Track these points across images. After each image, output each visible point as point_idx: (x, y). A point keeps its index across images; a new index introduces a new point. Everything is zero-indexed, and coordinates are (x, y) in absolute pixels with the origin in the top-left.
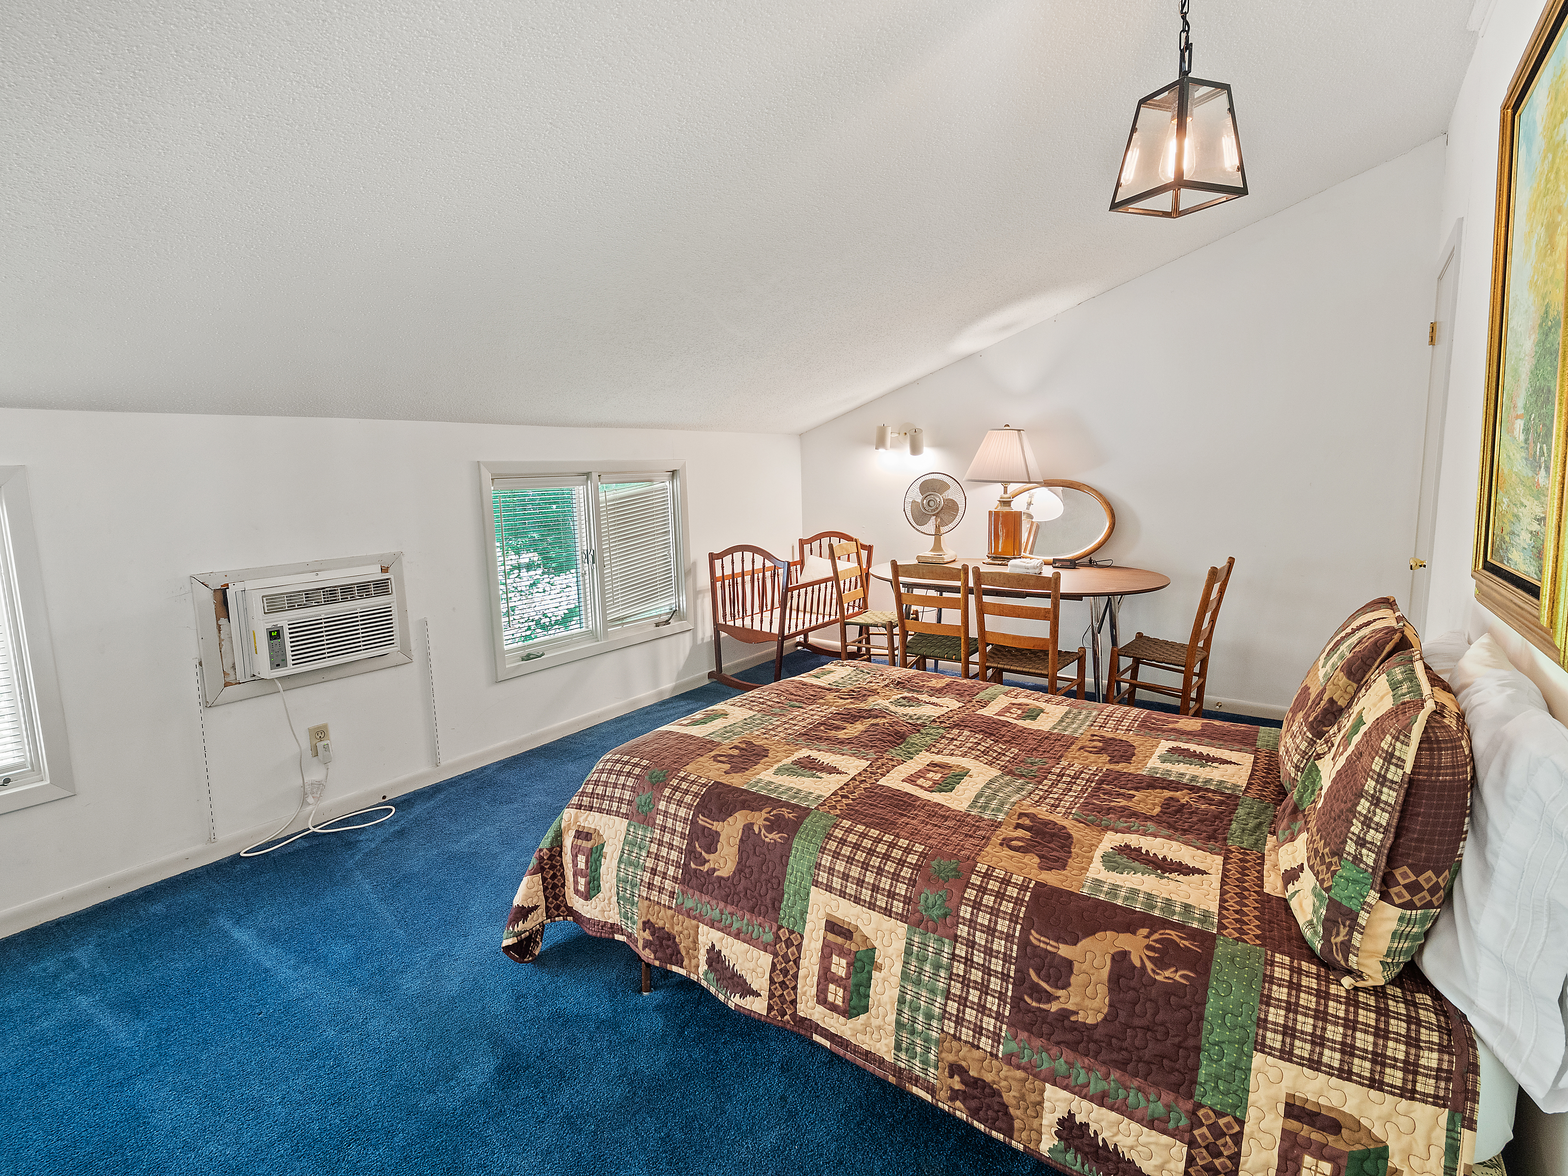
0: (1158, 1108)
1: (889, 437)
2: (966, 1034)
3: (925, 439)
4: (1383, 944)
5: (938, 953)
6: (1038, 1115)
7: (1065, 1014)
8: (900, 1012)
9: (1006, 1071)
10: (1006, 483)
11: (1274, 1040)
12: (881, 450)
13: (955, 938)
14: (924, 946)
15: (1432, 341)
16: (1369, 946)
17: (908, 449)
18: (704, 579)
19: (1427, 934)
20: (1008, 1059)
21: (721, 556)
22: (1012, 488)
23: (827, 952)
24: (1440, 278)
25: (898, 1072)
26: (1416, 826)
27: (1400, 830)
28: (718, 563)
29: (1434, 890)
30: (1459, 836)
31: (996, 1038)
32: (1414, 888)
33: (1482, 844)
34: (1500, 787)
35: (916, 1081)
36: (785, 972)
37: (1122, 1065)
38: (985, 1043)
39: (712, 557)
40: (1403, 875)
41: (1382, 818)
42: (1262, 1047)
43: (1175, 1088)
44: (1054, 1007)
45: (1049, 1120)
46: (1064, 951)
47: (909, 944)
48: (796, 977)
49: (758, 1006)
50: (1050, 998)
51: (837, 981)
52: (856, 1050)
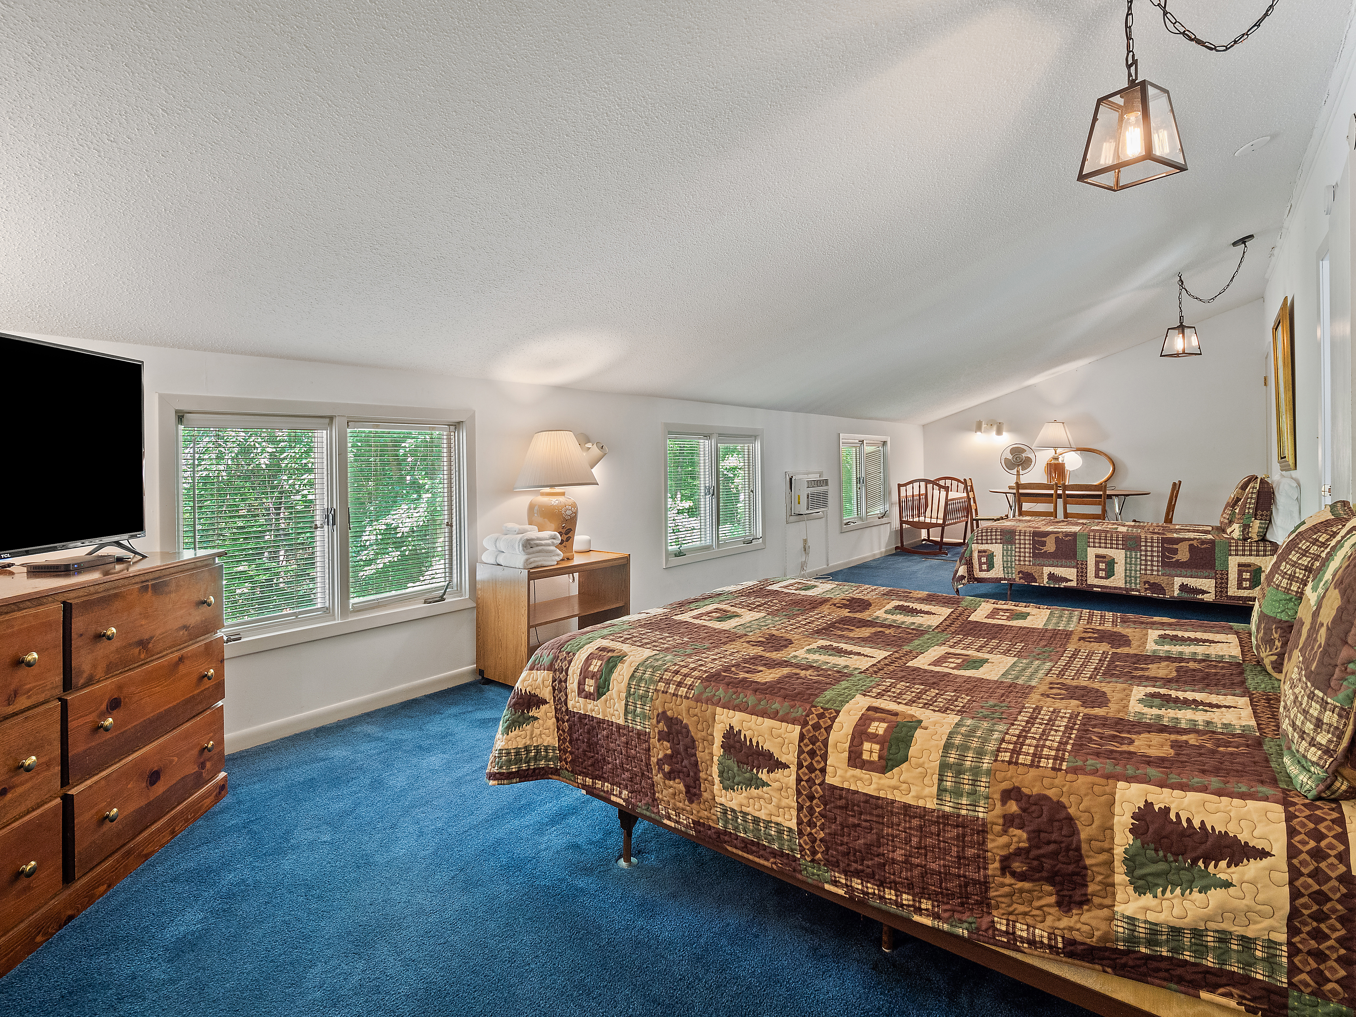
0: (1207, 574)
1: (984, 426)
2: (1149, 572)
3: (1004, 427)
4: (1256, 530)
5: (1136, 555)
6: (1173, 587)
7: (1178, 560)
8: (1126, 573)
9: (1162, 577)
10: (1055, 448)
11: (1233, 553)
12: (979, 433)
13: (1141, 551)
14: (1131, 555)
15: (1265, 384)
16: (1253, 531)
17: (994, 433)
18: (895, 498)
19: (1267, 528)
20: (1163, 575)
21: (905, 485)
22: (1059, 451)
23: (1097, 563)
24: (1266, 358)
25: (1126, 589)
26: (1261, 501)
27: (1257, 503)
28: (903, 489)
29: (1266, 516)
30: (1271, 504)
31: (1158, 571)
32: (1262, 515)
33: (1276, 505)
34: (1278, 492)
35: (1133, 590)
36: (1082, 572)
37: (1196, 568)
38: (1155, 573)
39: (900, 486)
40: (1259, 512)
41: (1253, 501)
42: (1231, 555)
43: (1211, 568)
44: (1174, 560)
45: (1176, 587)
46: (1175, 546)
47: (1126, 555)
48: (1086, 573)
49: (1074, 584)
50: (1173, 558)
51: (1102, 570)
52: (1110, 588)
